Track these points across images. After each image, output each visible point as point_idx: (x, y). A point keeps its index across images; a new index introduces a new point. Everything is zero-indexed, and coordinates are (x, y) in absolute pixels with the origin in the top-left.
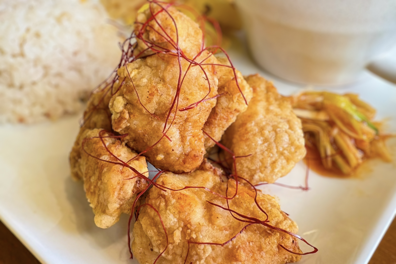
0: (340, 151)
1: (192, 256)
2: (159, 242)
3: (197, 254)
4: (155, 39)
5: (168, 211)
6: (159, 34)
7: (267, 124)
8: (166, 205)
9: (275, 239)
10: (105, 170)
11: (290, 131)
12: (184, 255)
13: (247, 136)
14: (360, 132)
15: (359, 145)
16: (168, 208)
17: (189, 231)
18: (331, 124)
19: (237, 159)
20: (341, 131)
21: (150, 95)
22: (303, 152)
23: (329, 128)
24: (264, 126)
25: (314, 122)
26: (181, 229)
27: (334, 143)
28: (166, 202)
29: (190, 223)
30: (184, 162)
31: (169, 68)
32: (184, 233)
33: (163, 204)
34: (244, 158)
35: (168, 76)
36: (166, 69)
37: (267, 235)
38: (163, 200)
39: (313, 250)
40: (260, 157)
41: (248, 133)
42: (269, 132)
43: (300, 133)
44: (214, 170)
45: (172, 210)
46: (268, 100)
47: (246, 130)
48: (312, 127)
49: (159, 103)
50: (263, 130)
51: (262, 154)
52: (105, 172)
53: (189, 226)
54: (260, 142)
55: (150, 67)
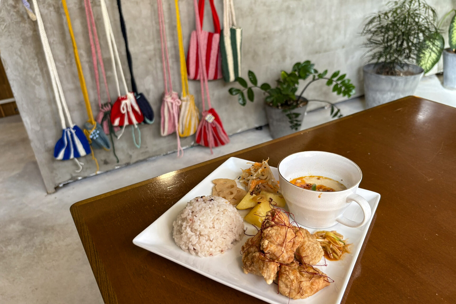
0: (334, 252)
1: (301, 286)
2: (290, 284)
3: (302, 285)
4: (277, 221)
5: (290, 275)
6: (278, 219)
7: (310, 245)
8: (289, 273)
9: (322, 279)
10: (269, 264)
11: (317, 246)
12: (298, 286)
13: (304, 250)
14: (339, 244)
15: (339, 248)
16: (290, 273)
17: (298, 279)
18: (330, 243)
19: (303, 258)
20: (333, 245)
21: (277, 238)
22: (323, 253)
23: (329, 244)
24: (309, 246)
25: (324, 243)
26: (296, 279)
27: (331, 249)
28: (288, 272)
29: (298, 277)
30: (289, 260)
31: (281, 229)
32: (297, 281)
33: (288, 273)
34: (305, 257)
35: (281, 232)
36: (280, 230)
37: (320, 278)
38: (287, 272)
39: (333, 281)
40: (310, 256)
41: (305, 248)
42: (311, 247)
43: (320, 247)
44: (297, 262)
45: (292, 274)
46: (308, 236)
47: (304, 248)
48: (324, 245)
49: (279, 241)
50: (309, 247)
51: (311, 255)
52: (269, 265)
53: (298, 278)
54: (309, 251)
55: (275, 229)
